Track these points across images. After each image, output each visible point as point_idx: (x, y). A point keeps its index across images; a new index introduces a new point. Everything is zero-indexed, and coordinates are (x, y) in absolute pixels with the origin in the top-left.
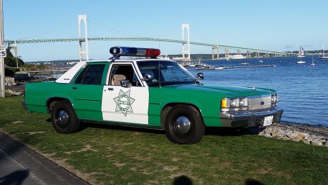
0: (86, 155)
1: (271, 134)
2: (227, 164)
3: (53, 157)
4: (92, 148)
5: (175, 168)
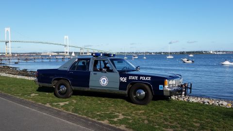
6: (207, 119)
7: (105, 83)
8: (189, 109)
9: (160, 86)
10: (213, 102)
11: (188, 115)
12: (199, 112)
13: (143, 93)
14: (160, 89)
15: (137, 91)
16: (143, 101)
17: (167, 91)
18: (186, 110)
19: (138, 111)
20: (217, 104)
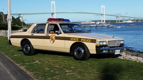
0: (35, 65)
1: (124, 58)
2: (94, 70)
3: (20, 65)
4: (39, 62)
5: (71, 71)
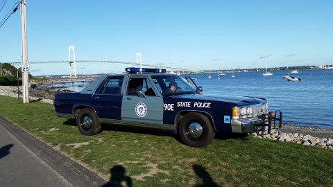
6: (303, 177)
7: (143, 112)
8: (275, 157)
9: (225, 117)
10: (318, 141)
11: (270, 168)
12: (291, 162)
13: (199, 128)
14: (225, 122)
15: (191, 125)
16: (200, 141)
17: (237, 125)
18: (269, 157)
19: (187, 160)
20: (325, 144)
